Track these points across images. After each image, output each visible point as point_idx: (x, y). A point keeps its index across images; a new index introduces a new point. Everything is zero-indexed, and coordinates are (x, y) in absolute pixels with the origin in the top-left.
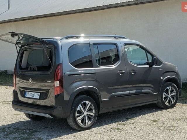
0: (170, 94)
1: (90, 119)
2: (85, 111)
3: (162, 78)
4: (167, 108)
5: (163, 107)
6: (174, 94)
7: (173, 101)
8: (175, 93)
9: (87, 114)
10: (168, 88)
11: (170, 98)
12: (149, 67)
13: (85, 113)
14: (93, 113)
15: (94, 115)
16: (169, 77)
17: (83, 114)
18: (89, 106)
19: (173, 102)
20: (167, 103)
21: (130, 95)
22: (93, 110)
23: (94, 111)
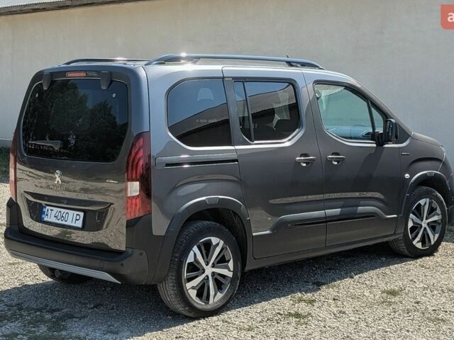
0: (427, 219)
1: (219, 286)
2: (207, 265)
3: (407, 176)
4: (417, 255)
5: (406, 252)
6: (435, 218)
7: (434, 236)
8: (438, 215)
9: (213, 274)
10: (422, 202)
11: (425, 228)
12: (375, 145)
13: (209, 270)
14: (230, 271)
15: (230, 274)
16: (426, 174)
17: (204, 272)
18: (218, 250)
19: (433, 238)
20: (418, 242)
21: (326, 222)
22: (228, 261)
23: (231, 264)
